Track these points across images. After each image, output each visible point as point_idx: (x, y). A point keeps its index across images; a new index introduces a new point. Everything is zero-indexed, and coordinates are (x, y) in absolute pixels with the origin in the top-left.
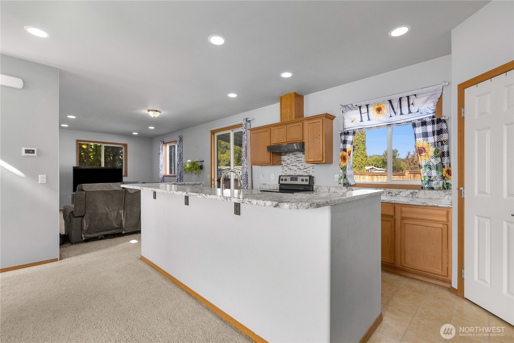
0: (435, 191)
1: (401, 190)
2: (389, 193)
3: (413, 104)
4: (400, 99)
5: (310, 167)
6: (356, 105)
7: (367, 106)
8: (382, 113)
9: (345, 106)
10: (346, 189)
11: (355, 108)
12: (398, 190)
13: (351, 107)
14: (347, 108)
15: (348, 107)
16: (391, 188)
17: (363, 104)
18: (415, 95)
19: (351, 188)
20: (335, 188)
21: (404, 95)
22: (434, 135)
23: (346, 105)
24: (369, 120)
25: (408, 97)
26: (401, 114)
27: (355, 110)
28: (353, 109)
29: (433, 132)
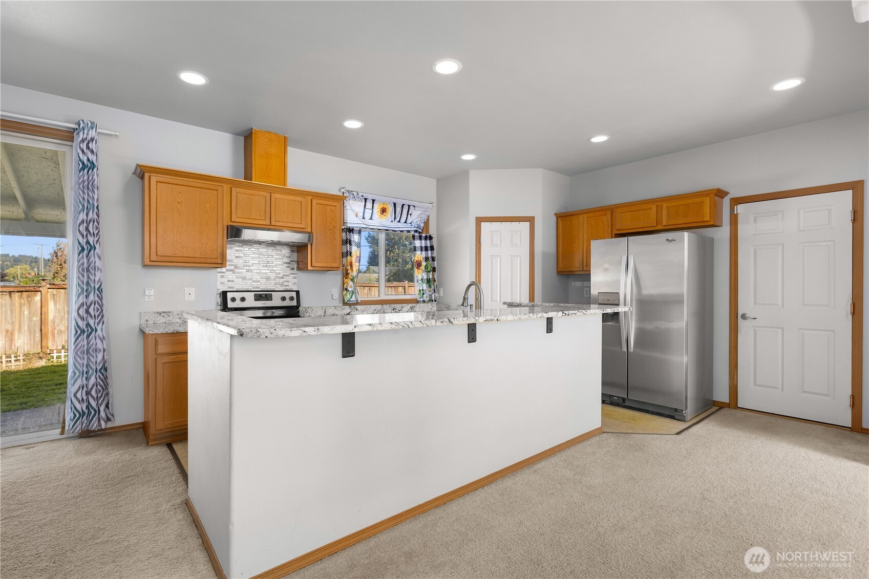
0: (426, 304)
1: (404, 305)
2: (393, 310)
3: (411, 214)
4: (403, 205)
5: (289, 276)
6: (362, 196)
7: (373, 201)
8: (385, 215)
9: (348, 191)
10: (349, 308)
11: (359, 199)
12: (400, 305)
13: (355, 196)
14: (351, 195)
15: (353, 194)
16: (395, 304)
17: (370, 197)
18: (414, 206)
19: (355, 306)
20: (333, 308)
21: (407, 203)
22: (422, 251)
23: (350, 190)
24: (371, 219)
25: (409, 206)
26: (399, 222)
27: (360, 201)
28: (357, 200)
29: (421, 247)
